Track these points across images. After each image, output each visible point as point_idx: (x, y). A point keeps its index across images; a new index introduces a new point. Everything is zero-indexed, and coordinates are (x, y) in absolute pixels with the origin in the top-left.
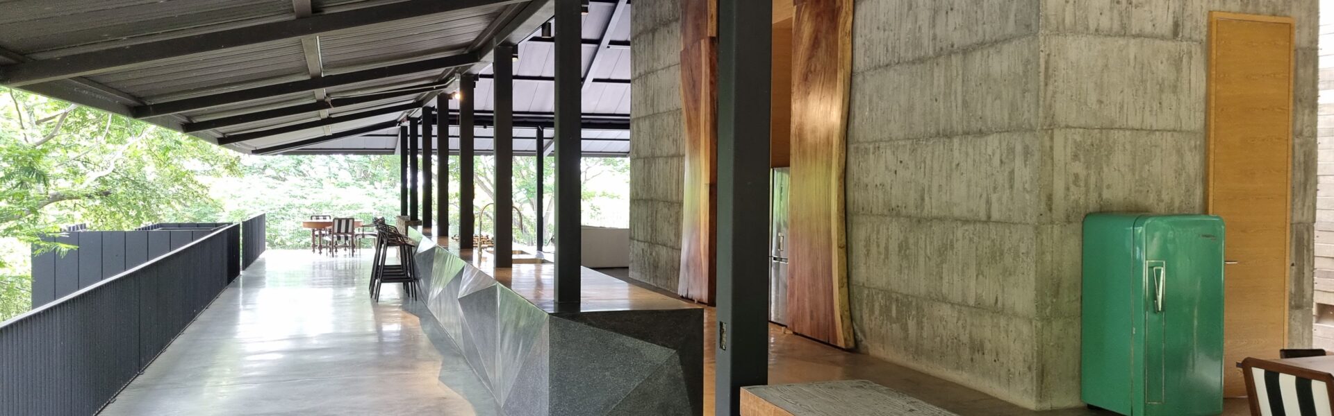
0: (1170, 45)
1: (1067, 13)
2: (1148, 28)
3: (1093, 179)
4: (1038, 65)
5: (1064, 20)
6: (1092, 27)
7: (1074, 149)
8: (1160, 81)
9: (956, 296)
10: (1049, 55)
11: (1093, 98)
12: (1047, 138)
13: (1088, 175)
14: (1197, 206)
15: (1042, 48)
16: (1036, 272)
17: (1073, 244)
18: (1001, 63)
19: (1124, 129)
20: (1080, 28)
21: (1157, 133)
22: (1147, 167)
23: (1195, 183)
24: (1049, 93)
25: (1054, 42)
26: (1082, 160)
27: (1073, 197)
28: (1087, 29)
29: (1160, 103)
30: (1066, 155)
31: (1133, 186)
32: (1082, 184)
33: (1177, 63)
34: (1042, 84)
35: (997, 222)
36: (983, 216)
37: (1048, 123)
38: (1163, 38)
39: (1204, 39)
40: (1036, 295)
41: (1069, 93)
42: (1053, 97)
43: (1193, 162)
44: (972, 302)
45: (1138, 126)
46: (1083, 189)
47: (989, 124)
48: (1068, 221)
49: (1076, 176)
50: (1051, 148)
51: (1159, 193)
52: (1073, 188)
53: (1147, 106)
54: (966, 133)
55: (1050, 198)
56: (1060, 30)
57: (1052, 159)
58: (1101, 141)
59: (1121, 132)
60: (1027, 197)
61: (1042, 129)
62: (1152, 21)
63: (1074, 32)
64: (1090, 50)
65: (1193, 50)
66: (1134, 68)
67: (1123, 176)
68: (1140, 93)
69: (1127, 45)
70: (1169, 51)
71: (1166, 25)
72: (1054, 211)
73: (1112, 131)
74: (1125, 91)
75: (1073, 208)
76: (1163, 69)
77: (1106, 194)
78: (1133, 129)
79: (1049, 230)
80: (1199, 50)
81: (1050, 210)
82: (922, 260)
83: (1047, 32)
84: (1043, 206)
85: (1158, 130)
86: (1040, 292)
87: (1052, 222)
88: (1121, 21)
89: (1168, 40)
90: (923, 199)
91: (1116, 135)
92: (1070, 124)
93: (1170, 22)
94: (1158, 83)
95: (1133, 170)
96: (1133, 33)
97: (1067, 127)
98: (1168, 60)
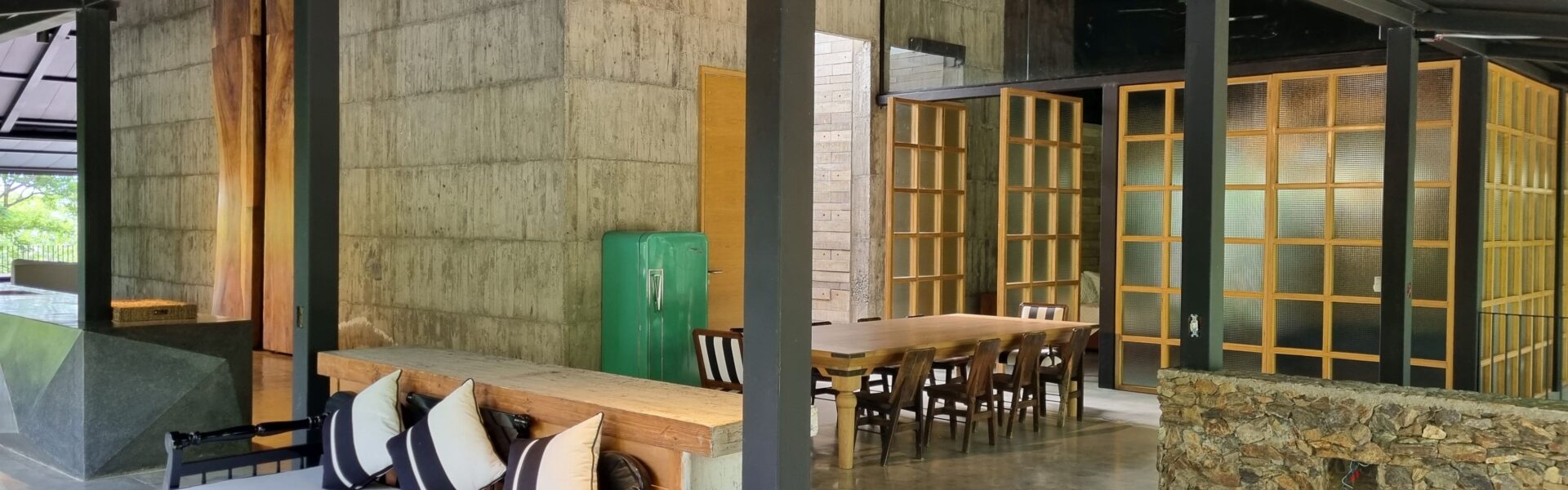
0: (670, 92)
1: (587, 60)
2: (653, 77)
3: (610, 203)
4: (564, 104)
5: (584, 65)
6: (608, 72)
7: (595, 177)
8: (663, 121)
9: (496, 310)
10: (572, 95)
11: (609, 133)
12: (572, 167)
13: (606, 200)
14: (693, 226)
15: (566, 89)
16: (564, 283)
17: (595, 259)
18: (535, 99)
19: (636, 161)
20: (598, 74)
21: (661, 165)
22: (653, 193)
23: (691, 207)
24: (573, 129)
25: (576, 85)
26: (601, 186)
27: (594, 218)
28: (604, 74)
29: (663, 140)
30: (587, 182)
31: (643, 208)
32: (601, 207)
33: (676, 107)
34: (567, 120)
35: (531, 241)
36: (520, 236)
37: (573, 153)
38: (664, 85)
39: (696, 88)
40: (564, 303)
41: (590, 129)
42: (576, 131)
43: (689, 189)
44: (510, 314)
45: (646, 159)
46: (602, 211)
47: (524, 152)
48: (590, 238)
49: (597, 200)
50: (576, 175)
51: (663, 216)
52: (594, 210)
53: (653, 142)
54: (504, 161)
55: (575, 218)
56: (581, 75)
57: (577, 184)
58: (616, 171)
59: (633, 163)
60: (556, 217)
61: (568, 159)
62: (656, 71)
63: (593, 76)
64: (606, 92)
65: (688, 97)
66: (642, 109)
67: (635, 201)
68: (647, 131)
69: (636, 90)
70: (669, 97)
71: (666, 77)
72: (578, 230)
73: (625, 162)
74: (635, 129)
75: (594, 228)
76: (665, 112)
77: (621, 216)
78: (642, 161)
79: (575, 247)
80: (692, 97)
81: (575, 229)
82: (465, 278)
83: (571, 75)
84: (569, 226)
85: (662, 163)
86: (567, 300)
87: (577, 240)
88: (631, 69)
89: (668, 87)
90: (465, 221)
91: (628, 165)
92: (592, 155)
93: (670, 73)
94: (661, 123)
95: (642, 196)
96: (641, 80)
97: (588, 158)
98: (668, 104)
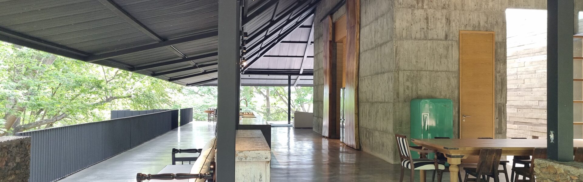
0: (445, 42)
1: (403, 33)
2: (435, 37)
3: (414, 88)
4: (393, 50)
5: (402, 35)
6: (413, 37)
7: (407, 78)
8: (440, 54)
9: (379, 128)
10: (397, 47)
11: (414, 61)
12: (396, 74)
13: (412, 86)
14: (456, 97)
15: (394, 45)
16: (393, 118)
17: (407, 109)
19: (426, 71)
20: (409, 37)
21: (439, 72)
22: (435, 84)
23: (455, 89)
24: (397, 59)
25: (399, 42)
26: (410, 81)
27: (406, 94)
28: (411, 38)
29: (440, 62)
30: (404, 80)
31: (430, 90)
32: (410, 89)
33: (447, 49)
34: (395, 56)
36: (384, 101)
37: (397, 69)
38: (441, 40)
39: (458, 40)
40: (393, 126)
41: (405, 59)
42: (399, 60)
43: (454, 82)
44: (382, 130)
45: (431, 69)
46: (410, 91)
48: (405, 101)
49: (408, 87)
50: (398, 77)
51: (440, 92)
52: (407, 91)
53: (435, 63)
55: (398, 94)
56: (401, 38)
57: (399, 81)
58: (417, 75)
60: (392, 93)
61: (395, 71)
62: (437, 34)
63: (406, 39)
64: (413, 45)
65: (453, 44)
66: (430, 50)
67: (426, 87)
68: (432, 59)
69: (427, 43)
70: (444, 44)
71: (442, 35)
72: (399, 98)
73: (421, 72)
74: (427, 58)
75: (407, 97)
76: (441, 51)
77: (419, 93)
78: (430, 71)
79: (398, 104)
80: (456, 44)
83: (396, 39)
84: (395, 96)
85: (440, 71)
86: (395, 125)
87: (399, 102)
88: (425, 35)
89: (443, 40)
91: (423, 73)
92: (405, 69)
93: (444, 34)
94: (439, 55)
95: (430, 85)
96: (429, 38)
98: (443, 47)
